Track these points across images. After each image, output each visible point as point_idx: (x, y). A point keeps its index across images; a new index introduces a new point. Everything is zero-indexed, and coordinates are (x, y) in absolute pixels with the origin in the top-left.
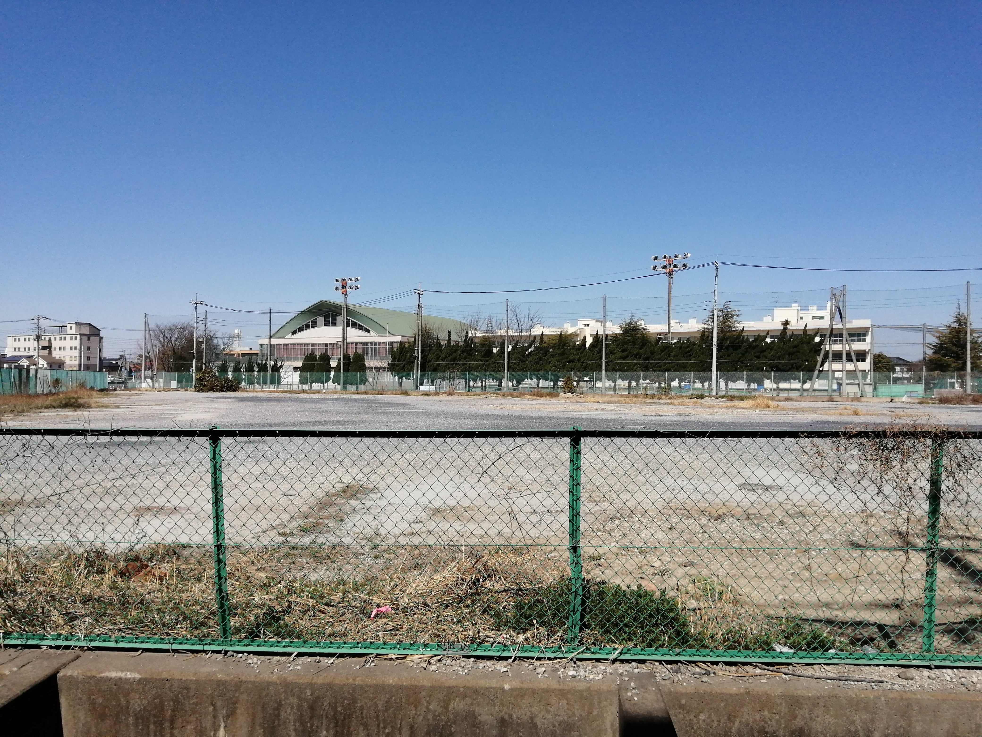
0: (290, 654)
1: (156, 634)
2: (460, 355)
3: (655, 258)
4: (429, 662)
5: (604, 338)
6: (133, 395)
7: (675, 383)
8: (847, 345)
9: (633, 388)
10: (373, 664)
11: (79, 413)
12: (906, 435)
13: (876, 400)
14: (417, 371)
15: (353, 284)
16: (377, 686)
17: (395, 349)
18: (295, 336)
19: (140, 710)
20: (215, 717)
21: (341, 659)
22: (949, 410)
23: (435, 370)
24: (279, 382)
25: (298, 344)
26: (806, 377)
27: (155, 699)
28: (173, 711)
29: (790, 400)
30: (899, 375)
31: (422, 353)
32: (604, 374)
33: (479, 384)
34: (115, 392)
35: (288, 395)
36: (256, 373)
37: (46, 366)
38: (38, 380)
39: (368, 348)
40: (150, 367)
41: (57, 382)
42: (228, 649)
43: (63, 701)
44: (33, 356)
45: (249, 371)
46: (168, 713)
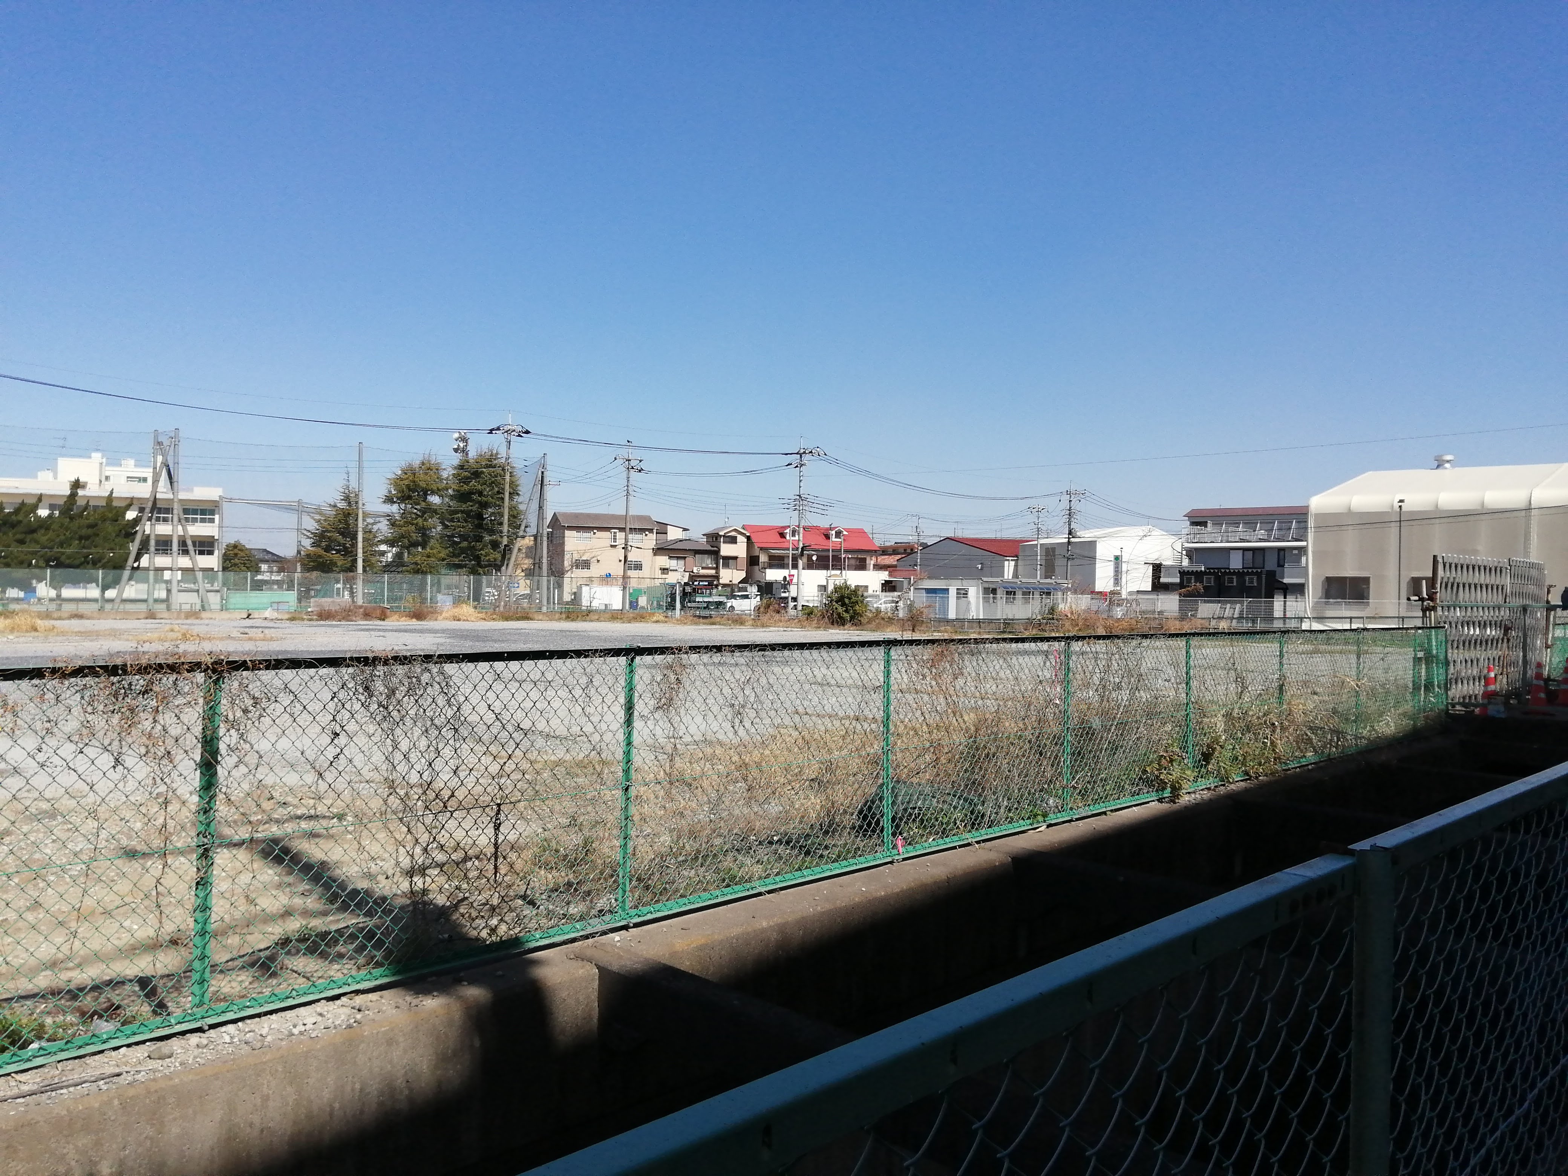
8: (180, 528)
12: (159, 668)
13: (225, 615)
22: (329, 630)
26: (110, 578)
29: (80, 617)
30: (266, 577)
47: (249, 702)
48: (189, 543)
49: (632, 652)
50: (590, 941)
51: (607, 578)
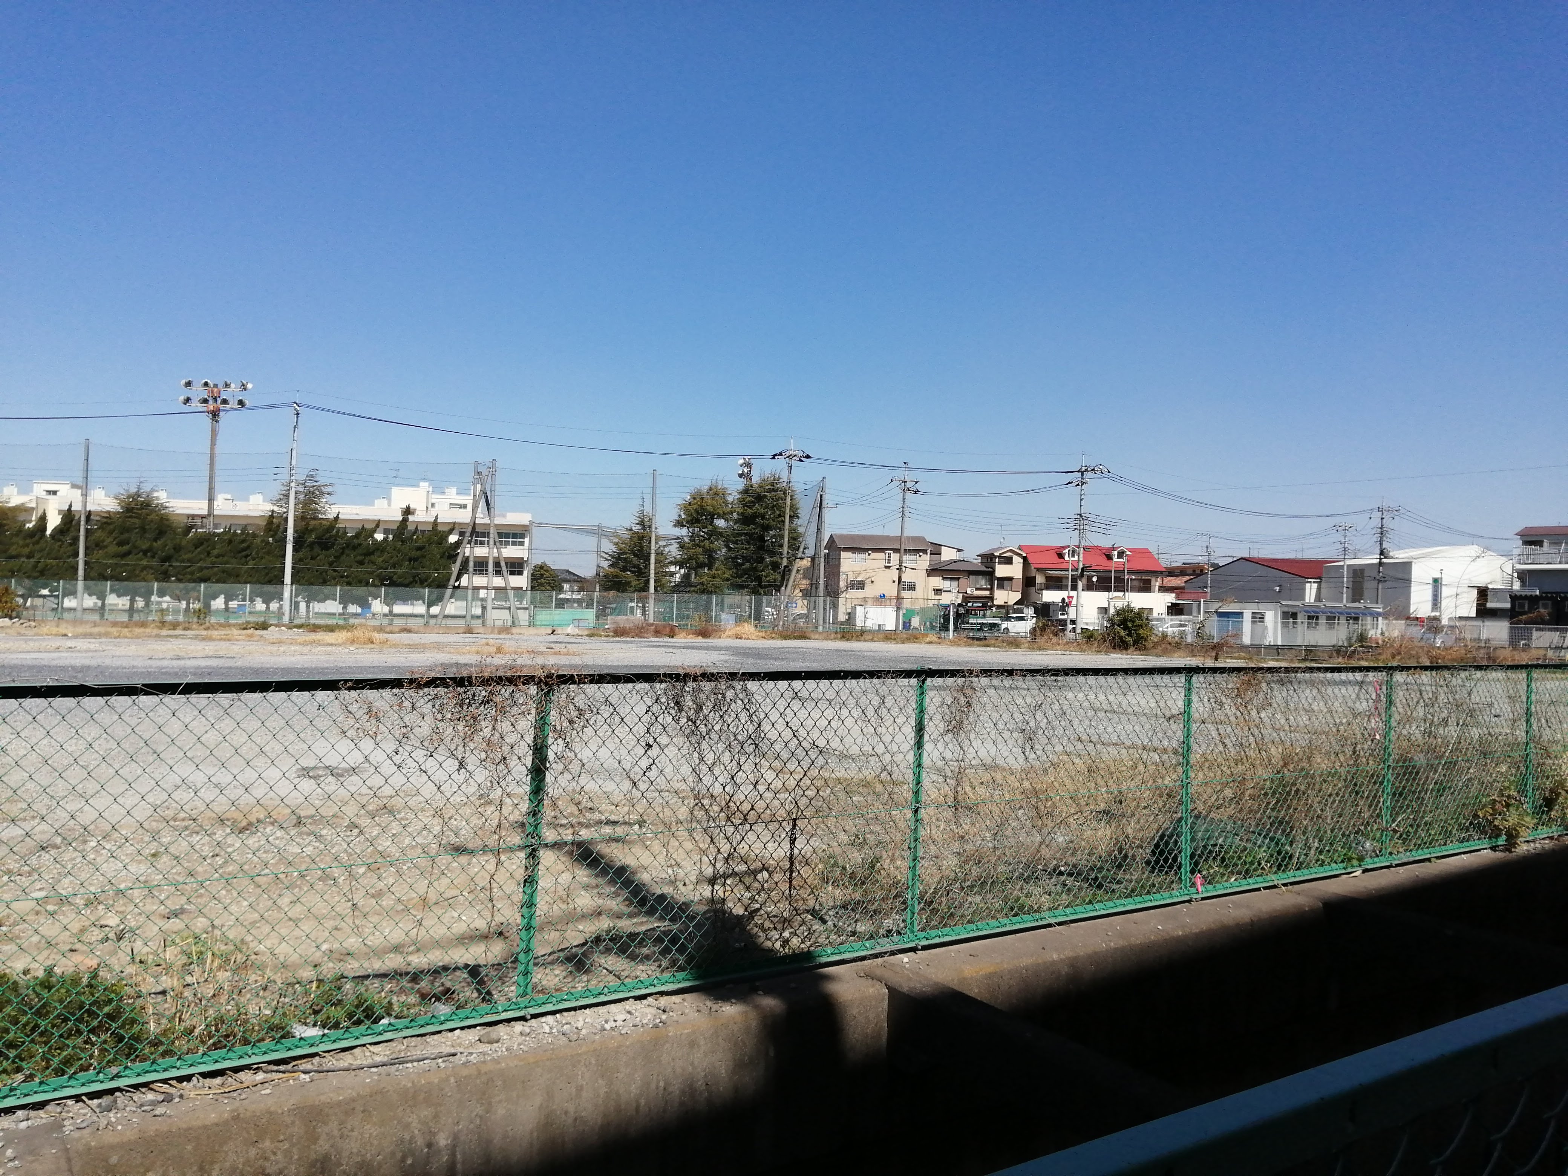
3: (188, 384)
5: (83, 519)
7: (218, 603)
8: (495, 550)
9: (138, 611)
12: (499, 680)
13: (532, 631)
22: (624, 646)
26: (434, 596)
29: (408, 631)
30: (567, 596)
32: (80, 584)
47: (574, 713)
48: (503, 564)
49: (923, 674)
50: (879, 960)
51: (881, 599)
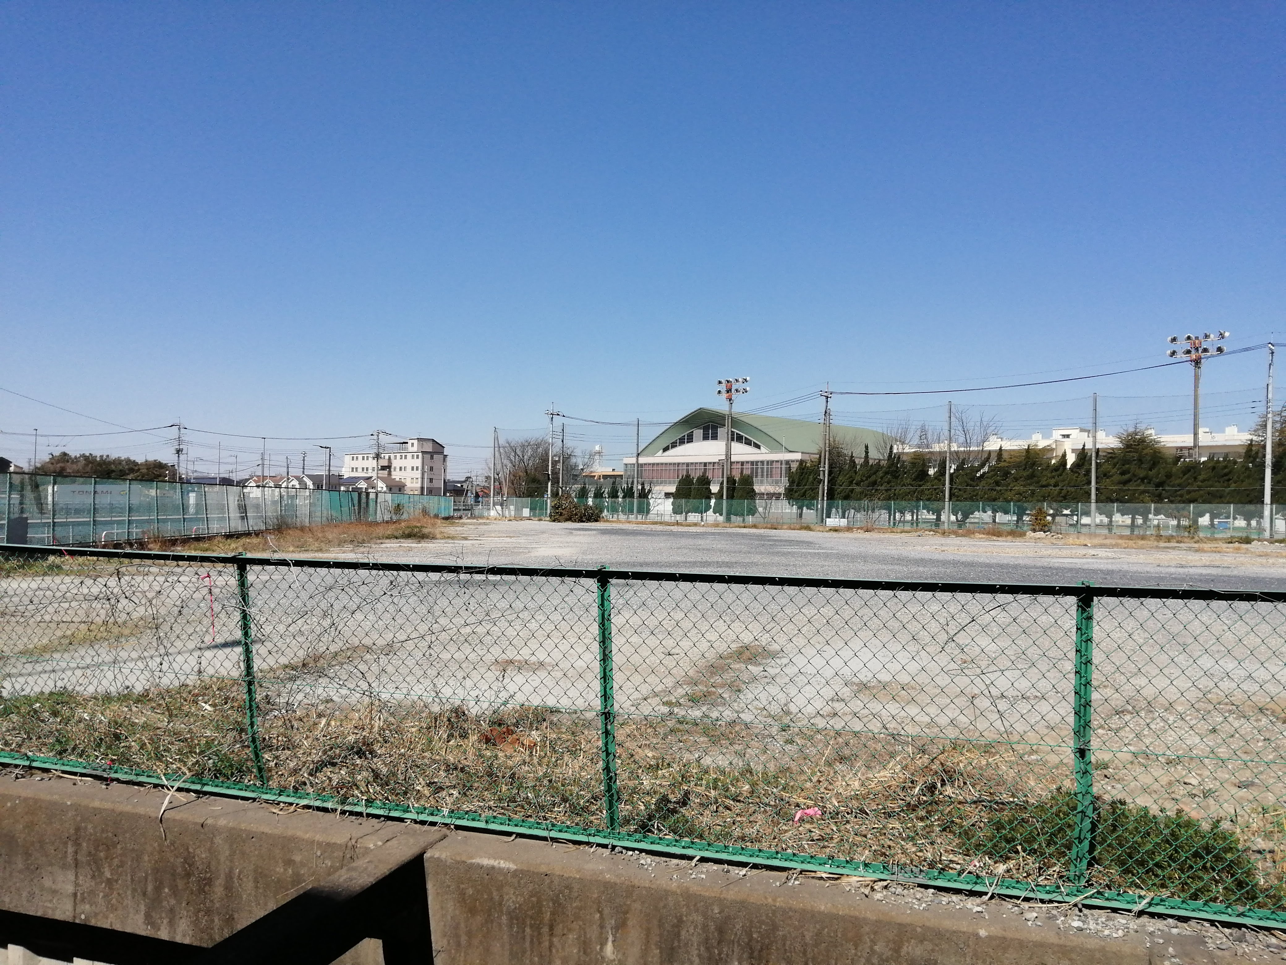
0: (691, 858)
1: (531, 816)
2: (882, 478)
3: (1174, 340)
4: (872, 887)
5: (1094, 455)
6: (480, 524)
7: (1205, 520)
9: (1138, 526)
10: (797, 882)
11: (424, 545)
14: (823, 499)
15: (740, 386)
16: (804, 912)
17: (794, 470)
18: (667, 453)
19: (515, 908)
20: (602, 927)
21: (755, 871)
23: (846, 498)
24: (648, 511)
25: (670, 464)
27: (531, 896)
28: (553, 914)
31: (829, 475)
32: (1093, 506)
33: (908, 517)
34: (461, 521)
35: (659, 528)
36: (620, 500)
37: (385, 489)
38: (378, 505)
39: (757, 469)
40: (499, 492)
41: (398, 508)
42: (616, 843)
43: (430, 886)
44: (371, 477)
45: (613, 497)
46: (547, 916)
